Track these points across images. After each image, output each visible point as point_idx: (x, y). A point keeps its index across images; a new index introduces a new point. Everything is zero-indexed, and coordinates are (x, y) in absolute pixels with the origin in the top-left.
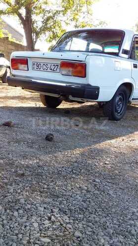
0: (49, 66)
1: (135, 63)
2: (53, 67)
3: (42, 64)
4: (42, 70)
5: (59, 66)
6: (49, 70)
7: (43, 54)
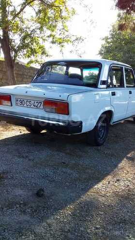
0: (33, 102)
1: (113, 91)
2: (36, 104)
3: (25, 101)
4: (25, 105)
5: (42, 104)
6: (32, 106)
7: (26, 92)
